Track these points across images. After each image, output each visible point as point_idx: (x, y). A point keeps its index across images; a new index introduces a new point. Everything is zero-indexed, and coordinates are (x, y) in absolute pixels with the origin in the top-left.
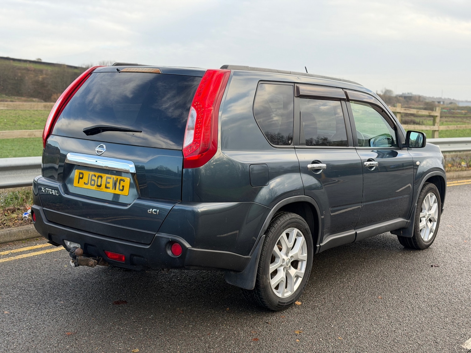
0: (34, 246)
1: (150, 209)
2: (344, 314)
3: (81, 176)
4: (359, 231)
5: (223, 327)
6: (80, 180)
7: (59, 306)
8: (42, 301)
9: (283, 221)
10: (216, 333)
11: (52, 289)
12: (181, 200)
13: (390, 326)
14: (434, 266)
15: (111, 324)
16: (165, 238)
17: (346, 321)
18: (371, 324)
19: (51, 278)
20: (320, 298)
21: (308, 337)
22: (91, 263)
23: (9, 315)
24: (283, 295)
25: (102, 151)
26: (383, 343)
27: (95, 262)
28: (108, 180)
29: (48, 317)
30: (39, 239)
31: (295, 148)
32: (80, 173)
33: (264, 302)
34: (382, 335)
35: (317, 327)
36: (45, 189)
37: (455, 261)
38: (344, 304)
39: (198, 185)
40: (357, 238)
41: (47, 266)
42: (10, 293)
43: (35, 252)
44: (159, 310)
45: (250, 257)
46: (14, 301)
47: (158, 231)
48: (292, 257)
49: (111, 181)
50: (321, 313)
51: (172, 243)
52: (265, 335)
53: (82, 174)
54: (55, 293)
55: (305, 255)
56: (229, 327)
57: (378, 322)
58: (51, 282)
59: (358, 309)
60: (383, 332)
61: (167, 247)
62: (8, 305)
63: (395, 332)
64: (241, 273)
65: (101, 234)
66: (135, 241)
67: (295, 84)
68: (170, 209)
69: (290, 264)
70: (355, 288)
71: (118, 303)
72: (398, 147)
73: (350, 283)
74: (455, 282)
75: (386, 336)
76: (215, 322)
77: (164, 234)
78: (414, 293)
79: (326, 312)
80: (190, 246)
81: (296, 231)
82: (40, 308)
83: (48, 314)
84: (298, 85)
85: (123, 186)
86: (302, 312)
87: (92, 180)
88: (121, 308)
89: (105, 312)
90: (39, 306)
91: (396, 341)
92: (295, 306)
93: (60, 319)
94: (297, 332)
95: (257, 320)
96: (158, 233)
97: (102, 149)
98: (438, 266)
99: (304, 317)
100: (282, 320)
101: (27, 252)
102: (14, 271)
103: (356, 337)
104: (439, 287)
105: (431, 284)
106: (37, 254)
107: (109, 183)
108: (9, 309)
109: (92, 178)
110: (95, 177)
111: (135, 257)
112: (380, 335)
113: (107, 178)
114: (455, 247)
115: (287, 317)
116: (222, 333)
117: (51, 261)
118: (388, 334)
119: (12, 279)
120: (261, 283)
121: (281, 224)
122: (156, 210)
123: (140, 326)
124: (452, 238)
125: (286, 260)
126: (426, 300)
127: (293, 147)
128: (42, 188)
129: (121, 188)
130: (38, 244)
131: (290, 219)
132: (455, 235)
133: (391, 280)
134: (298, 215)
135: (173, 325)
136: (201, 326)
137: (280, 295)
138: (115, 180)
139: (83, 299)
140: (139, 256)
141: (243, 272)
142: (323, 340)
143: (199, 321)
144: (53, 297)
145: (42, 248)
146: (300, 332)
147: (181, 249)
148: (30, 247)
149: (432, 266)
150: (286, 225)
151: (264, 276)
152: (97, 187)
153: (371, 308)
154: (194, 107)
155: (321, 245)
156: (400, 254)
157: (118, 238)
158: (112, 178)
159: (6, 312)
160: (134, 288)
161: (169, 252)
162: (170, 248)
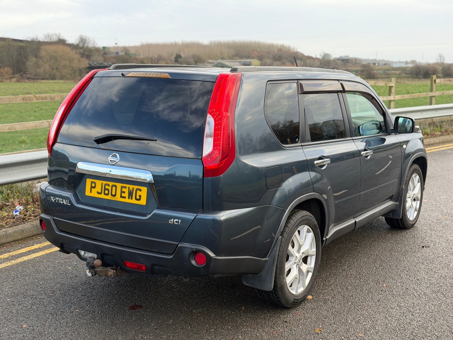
0: (32, 247)
1: (171, 220)
2: (356, 307)
3: (93, 185)
4: (358, 220)
5: (244, 329)
6: (93, 189)
7: (75, 315)
8: (57, 310)
9: (295, 220)
10: (240, 337)
11: (63, 296)
12: (203, 209)
13: (404, 318)
14: (425, 247)
15: (133, 333)
16: (189, 248)
17: (361, 315)
18: (386, 317)
19: (59, 282)
20: (328, 290)
21: (329, 335)
22: (110, 273)
23: (28, 329)
24: (297, 291)
25: (116, 160)
26: (403, 337)
27: (114, 272)
28: (124, 190)
29: (68, 328)
30: (34, 238)
31: (302, 146)
32: (92, 182)
33: (280, 301)
34: (399, 328)
35: (334, 323)
36: (55, 198)
37: (443, 240)
38: (352, 295)
39: (219, 193)
40: (356, 226)
41: (51, 269)
42: (23, 303)
43: (34, 253)
44: (177, 314)
45: (268, 259)
46: (29, 312)
47: (180, 241)
48: (303, 253)
49: (126, 190)
50: (334, 307)
51: (195, 253)
52: (287, 336)
53: (95, 183)
54: (68, 300)
55: (314, 250)
56: (250, 329)
57: (391, 314)
58: (60, 288)
59: (368, 300)
60: (400, 325)
61: (191, 257)
62: (24, 318)
63: (411, 324)
64: (259, 275)
65: (119, 244)
66: (156, 251)
67: (298, 81)
68: (193, 219)
69: (301, 261)
70: (358, 277)
71: (133, 308)
72: (387, 132)
73: (351, 271)
74: (449, 263)
75: (403, 329)
76: (235, 324)
77: (187, 244)
78: (415, 278)
79: (339, 306)
80: (215, 255)
81: (306, 227)
82: (57, 319)
83: (67, 325)
84: (301, 82)
85: (140, 196)
86: (316, 307)
87: (105, 189)
88: (138, 314)
89: (123, 319)
90: (55, 316)
91: (414, 334)
92: (307, 301)
93: (81, 330)
94: (317, 331)
95: (275, 319)
96: (180, 244)
97: (116, 158)
98: (428, 247)
99: (319, 313)
100: (299, 318)
101: (27, 254)
102: (20, 276)
103: (375, 332)
104: (437, 270)
105: (428, 267)
106: (37, 256)
107: (124, 192)
108: (26, 322)
109: (106, 188)
110: (109, 186)
111: (156, 267)
112: (398, 329)
113: (122, 187)
114: (438, 224)
115: (303, 313)
116: (245, 336)
117: (53, 262)
118: (404, 326)
119: (20, 286)
120: (278, 283)
121: (294, 223)
122: (178, 220)
123: (163, 333)
124: (431, 214)
125: (298, 258)
126: (429, 286)
127: (300, 144)
128: (52, 197)
129: (138, 197)
130: (35, 244)
131: (301, 218)
132: (433, 211)
133: (389, 265)
134: (308, 212)
135: (195, 330)
136: (223, 329)
137: (294, 292)
138: (131, 190)
139: (98, 305)
140: (161, 266)
141: (261, 273)
142: (344, 338)
143: (218, 324)
144: (67, 305)
145: (40, 248)
146: (320, 331)
147: (206, 258)
148: (28, 248)
149: (423, 247)
150: (299, 224)
151: (281, 276)
152: (111, 197)
153: (380, 298)
154: (211, 114)
155: (327, 237)
156: (389, 235)
157: (138, 248)
158: (127, 188)
159: (25, 326)
160: (145, 290)
161: (193, 262)
162: (194, 257)
